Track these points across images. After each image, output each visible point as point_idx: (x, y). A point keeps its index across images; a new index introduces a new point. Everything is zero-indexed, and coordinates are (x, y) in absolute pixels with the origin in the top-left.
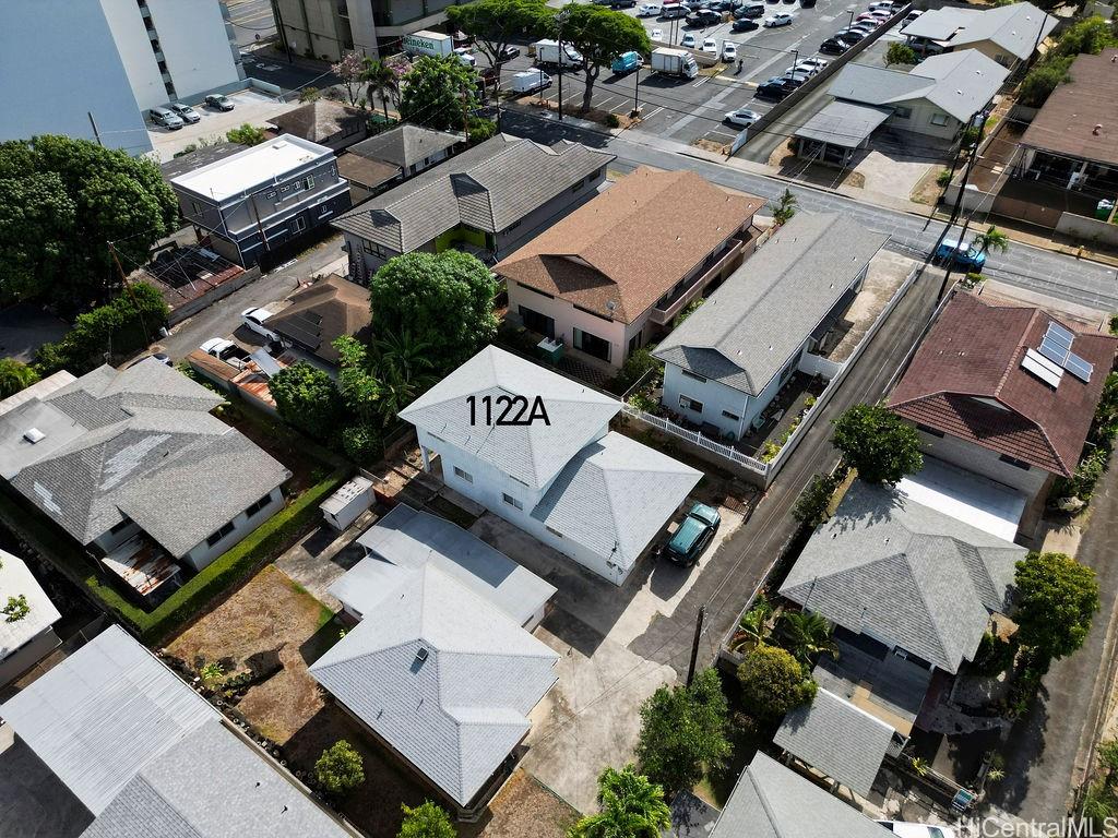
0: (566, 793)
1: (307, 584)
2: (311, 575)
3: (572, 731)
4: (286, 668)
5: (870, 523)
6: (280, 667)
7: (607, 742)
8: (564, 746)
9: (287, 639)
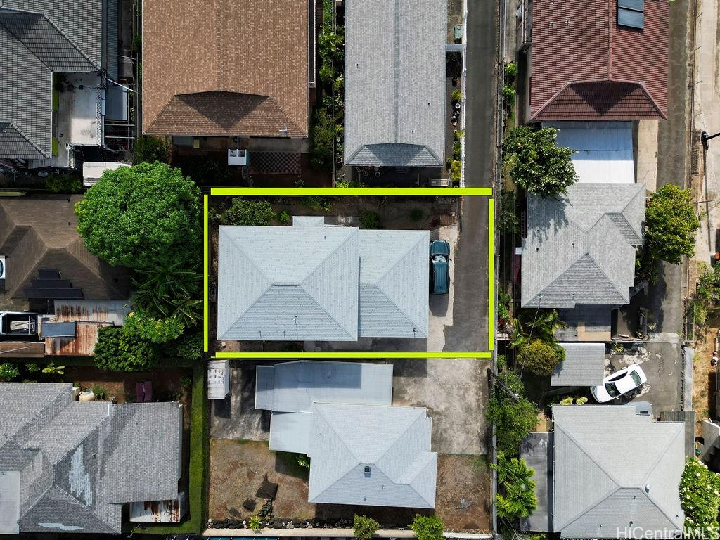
0: (460, 450)
1: (243, 436)
2: (240, 430)
3: (444, 420)
4: (279, 484)
5: (556, 230)
6: (277, 486)
7: (463, 415)
8: (445, 431)
9: (265, 471)
